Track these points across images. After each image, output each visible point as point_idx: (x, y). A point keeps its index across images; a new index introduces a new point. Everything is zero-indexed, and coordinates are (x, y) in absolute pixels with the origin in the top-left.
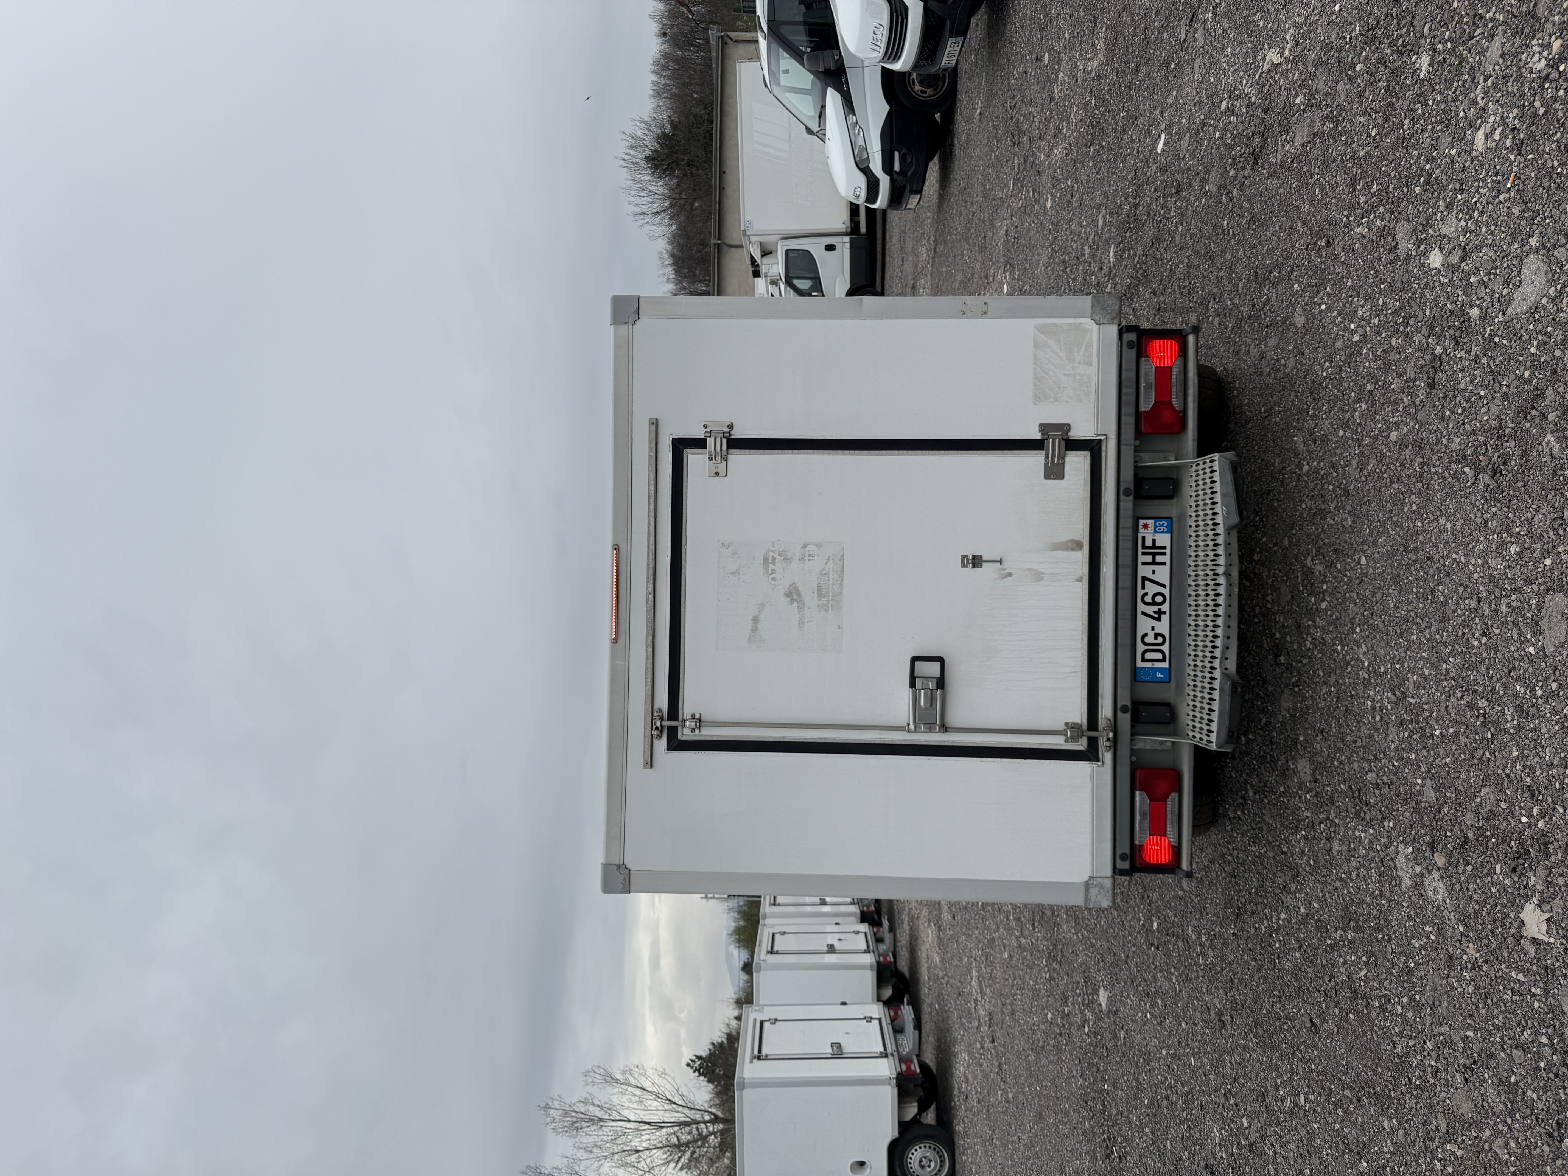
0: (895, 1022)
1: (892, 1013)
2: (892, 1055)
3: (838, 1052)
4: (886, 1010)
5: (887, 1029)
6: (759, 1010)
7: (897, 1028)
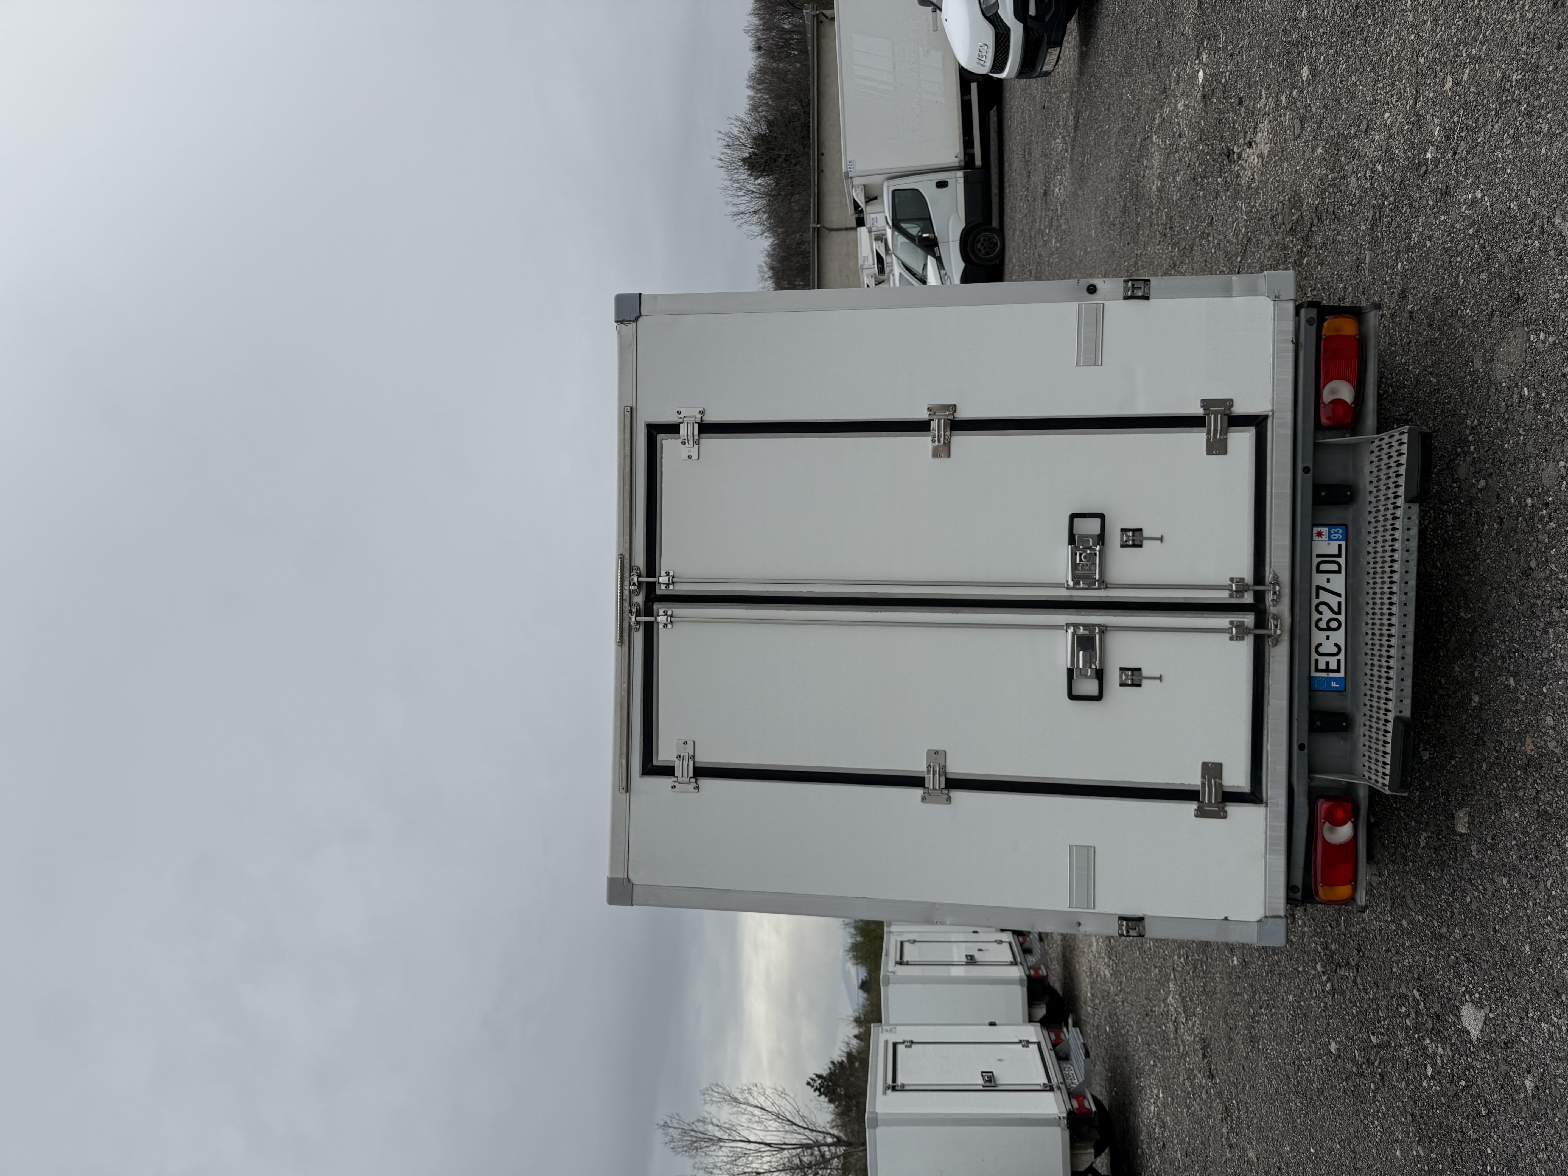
0: (1058, 1047)
1: (1053, 1037)
2: (1059, 1088)
3: (990, 1083)
4: (1045, 1032)
5: (1049, 1056)
6: (891, 1031)
7: (1061, 1054)
